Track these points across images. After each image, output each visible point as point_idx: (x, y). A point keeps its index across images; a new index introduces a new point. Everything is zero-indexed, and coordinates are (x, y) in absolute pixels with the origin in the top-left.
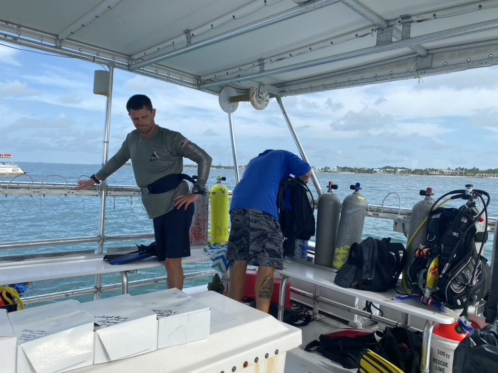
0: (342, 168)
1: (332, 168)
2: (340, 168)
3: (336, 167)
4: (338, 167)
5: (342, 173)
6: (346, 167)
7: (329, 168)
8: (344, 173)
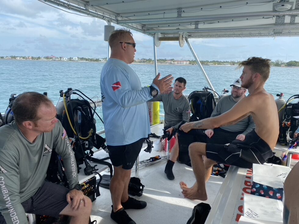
0: (81, 58)
1: (74, 58)
2: (79, 58)
3: (77, 58)
4: (78, 57)
5: (81, 61)
6: (83, 58)
7: (72, 58)
8: (82, 61)
